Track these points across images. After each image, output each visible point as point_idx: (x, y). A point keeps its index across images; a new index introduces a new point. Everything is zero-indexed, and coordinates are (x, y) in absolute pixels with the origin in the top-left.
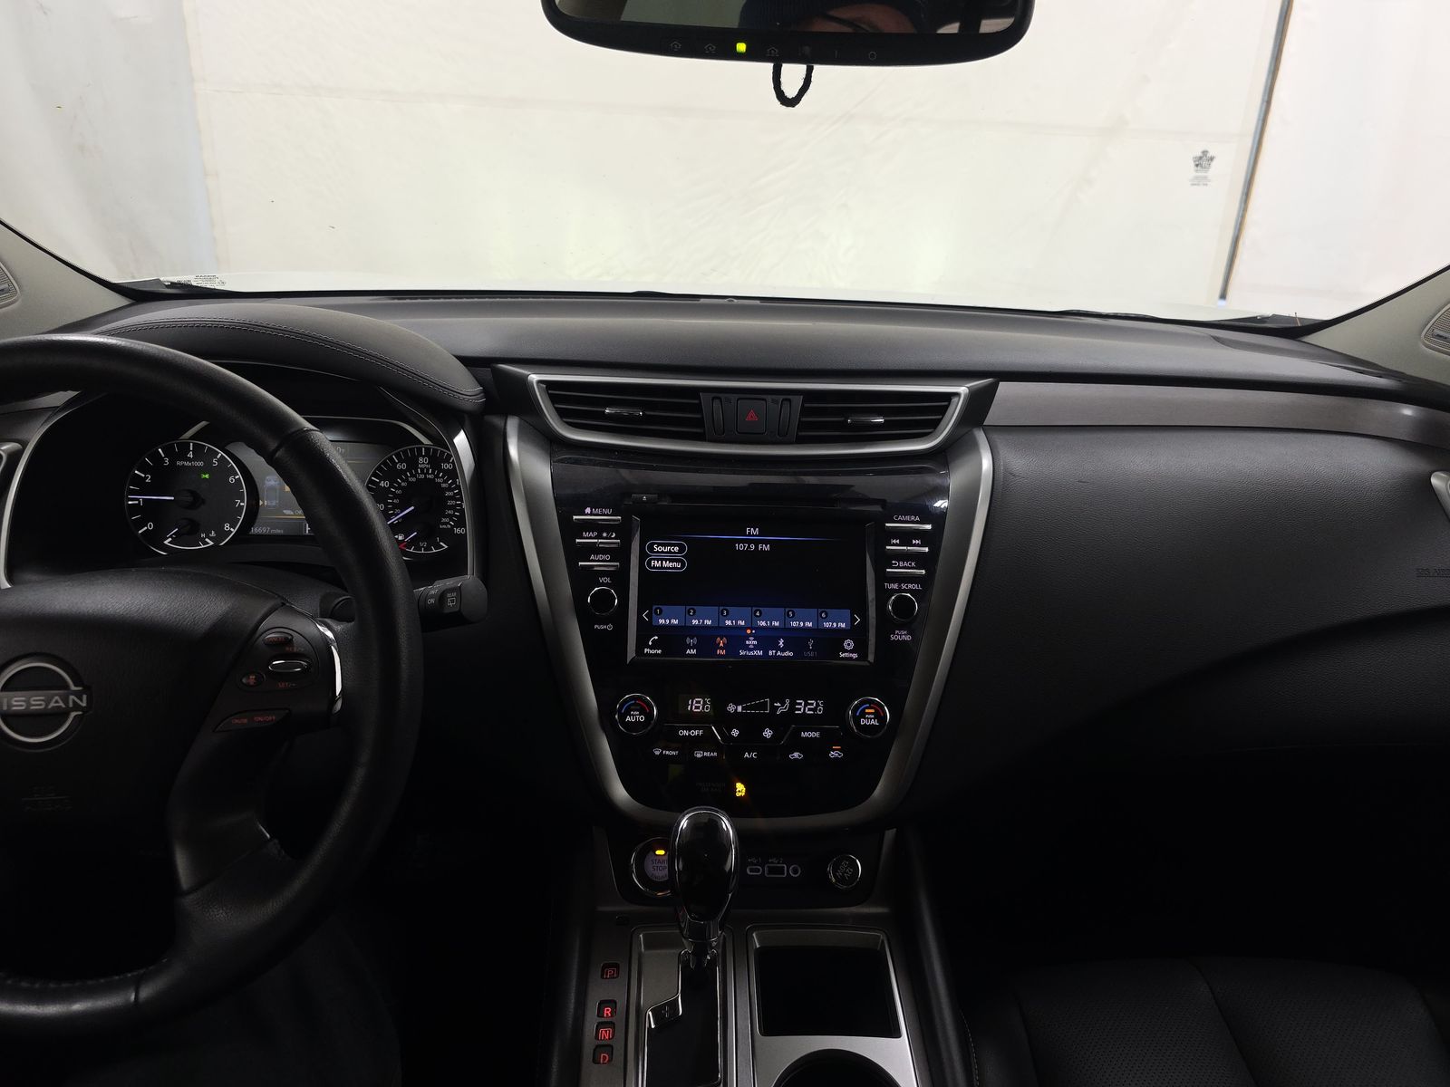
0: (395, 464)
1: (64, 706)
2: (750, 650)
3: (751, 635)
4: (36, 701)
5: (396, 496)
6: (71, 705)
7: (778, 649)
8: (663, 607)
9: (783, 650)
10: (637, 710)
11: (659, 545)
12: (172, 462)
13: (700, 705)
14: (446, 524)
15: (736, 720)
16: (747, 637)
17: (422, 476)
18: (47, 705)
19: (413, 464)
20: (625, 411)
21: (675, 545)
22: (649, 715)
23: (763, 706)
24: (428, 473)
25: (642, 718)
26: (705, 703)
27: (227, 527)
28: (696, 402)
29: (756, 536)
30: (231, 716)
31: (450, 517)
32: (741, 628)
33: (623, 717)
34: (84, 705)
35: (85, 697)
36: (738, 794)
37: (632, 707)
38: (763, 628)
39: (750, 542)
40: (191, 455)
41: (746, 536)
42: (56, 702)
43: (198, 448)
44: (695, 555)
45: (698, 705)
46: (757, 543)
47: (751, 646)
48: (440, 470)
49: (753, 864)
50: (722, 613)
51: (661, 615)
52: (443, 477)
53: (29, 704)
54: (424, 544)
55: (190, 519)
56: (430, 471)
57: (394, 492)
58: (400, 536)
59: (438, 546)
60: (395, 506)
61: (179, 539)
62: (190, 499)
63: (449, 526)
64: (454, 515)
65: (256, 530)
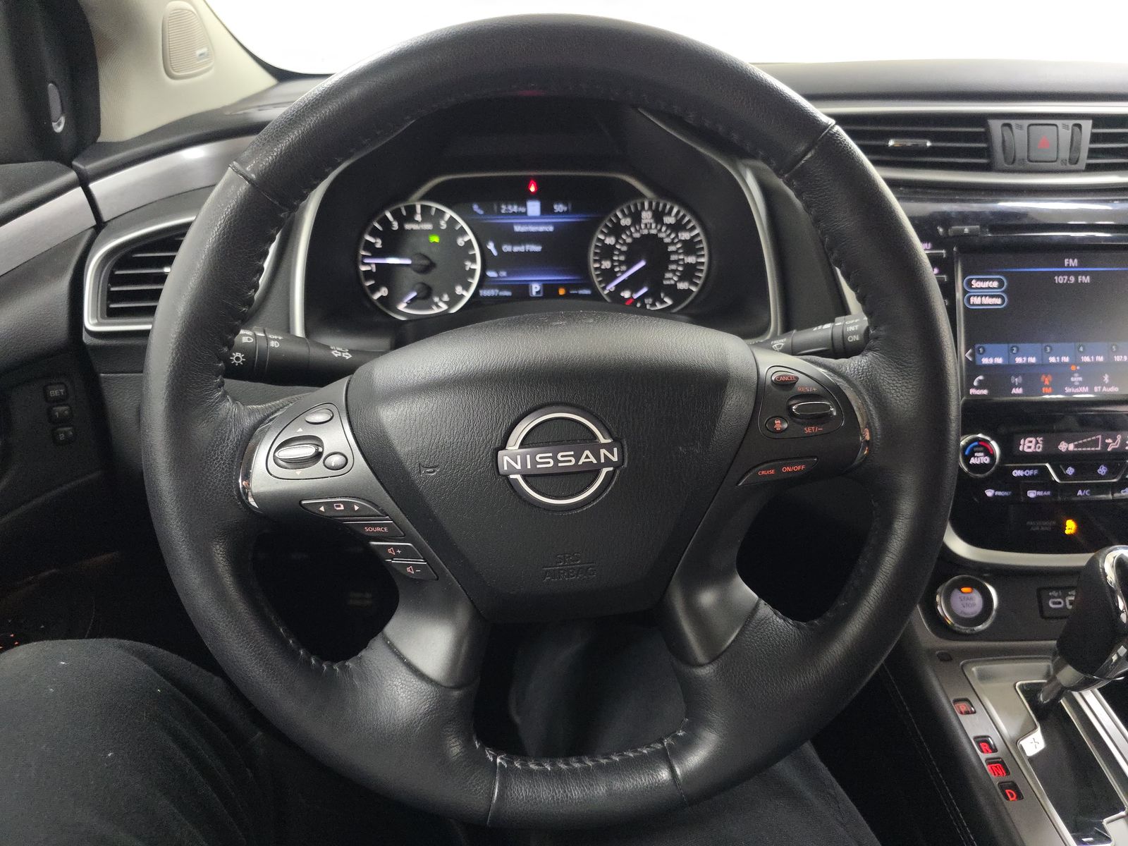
0: (619, 220)
1: (595, 462)
2: (1076, 387)
3: (1076, 371)
4: (566, 459)
5: (621, 253)
6: (603, 461)
7: (1103, 384)
8: (986, 346)
9: (1108, 386)
10: (981, 452)
11: (978, 280)
12: (401, 226)
13: (1032, 445)
14: (670, 279)
15: (1069, 459)
16: (1072, 374)
17: (645, 232)
18: (577, 461)
19: (636, 219)
20: (909, 143)
21: (993, 280)
22: (992, 456)
23: (1095, 443)
24: (651, 228)
25: (986, 460)
26: (1037, 443)
27: (459, 290)
28: (982, 130)
29: (1075, 267)
30: (755, 467)
31: (674, 272)
32: (1065, 364)
33: (967, 459)
34: (615, 459)
35: (615, 450)
36: (1067, 532)
37: (975, 449)
38: (1087, 364)
39: (1069, 274)
40: (418, 218)
41: (1065, 267)
42: (587, 457)
43: (425, 209)
44: (1016, 290)
45: (1029, 445)
46: (1076, 274)
47: (1077, 384)
48: (663, 224)
49: (1054, 597)
50: (1046, 349)
51: (984, 354)
52: (665, 231)
53: (557, 461)
54: (648, 301)
55: (423, 284)
56: (653, 226)
57: (619, 250)
58: (626, 294)
59: (663, 302)
60: (621, 263)
61: (414, 304)
62: (425, 262)
63: (672, 282)
64: (677, 270)
65: (485, 293)
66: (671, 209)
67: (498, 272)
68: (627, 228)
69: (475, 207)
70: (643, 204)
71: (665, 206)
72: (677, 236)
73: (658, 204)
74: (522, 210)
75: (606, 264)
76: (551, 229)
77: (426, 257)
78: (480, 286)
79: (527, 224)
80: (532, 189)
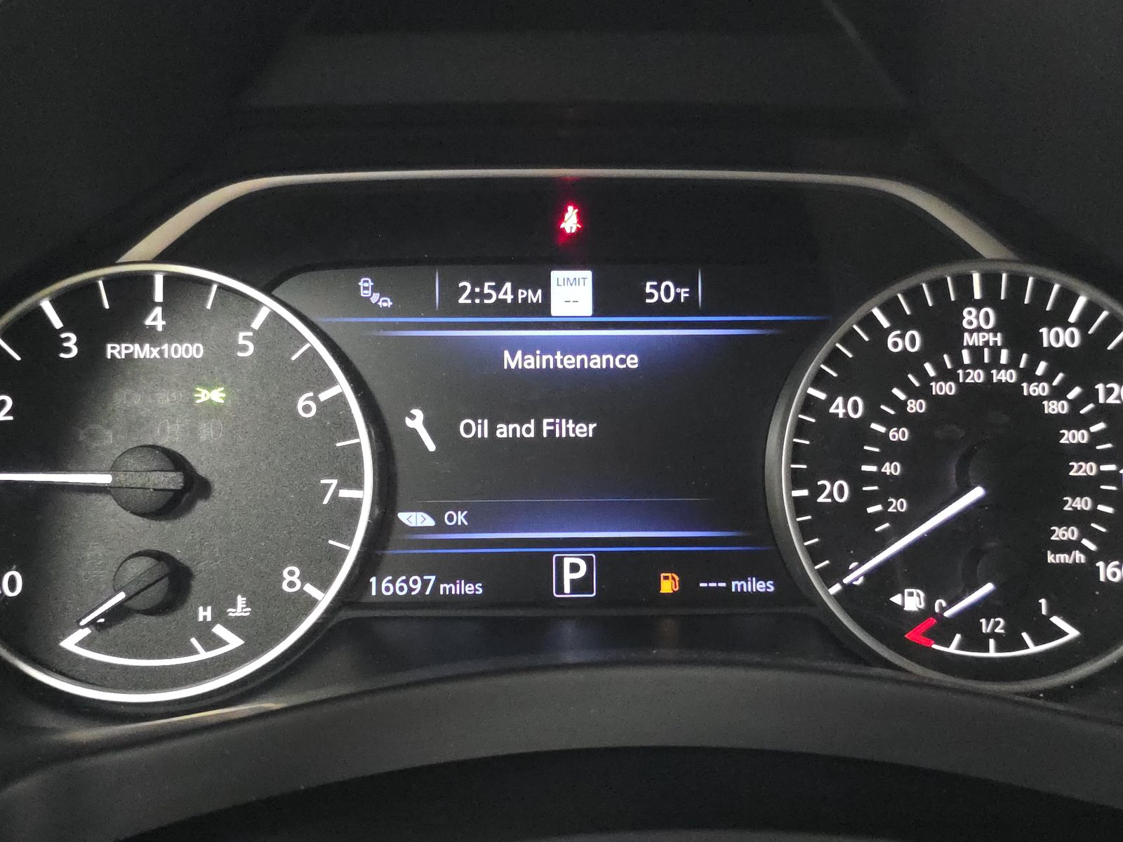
0: (879, 335)
5: (891, 451)
12: (91, 346)
14: (1066, 547)
17: (977, 376)
19: (943, 333)
24: (995, 363)
27: (291, 578)
31: (1080, 519)
40: (156, 319)
43: (182, 293)
48: (1039, 352)
52: (1048, 377)
54: (994, 625)
55: (159, 556)
56: (1004, 357)
57: (882, 440)
58: (912, 601)
59: (1045, 632)
60: (890, 487)
61: (117, 630)
62: (173, 480)
63: (1079, 557)
64: (1095, 515)
65: (386, 587)
66: (1067, 299)
67: (436, 514)
68: (909, 362)
69: (365, 284)
70: (964, 284)
71: (1043, 288)
72: (1090, 395)
73: (1017, 283)
74: (535, 297)
75: (835, 491)
76: (633, 361)
77: (176, 462)
78: (369, 563)
79: (549, 347)
80: (571, 222)
